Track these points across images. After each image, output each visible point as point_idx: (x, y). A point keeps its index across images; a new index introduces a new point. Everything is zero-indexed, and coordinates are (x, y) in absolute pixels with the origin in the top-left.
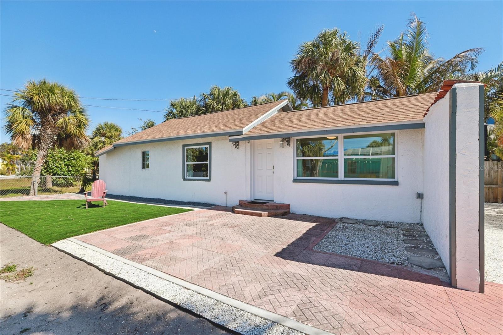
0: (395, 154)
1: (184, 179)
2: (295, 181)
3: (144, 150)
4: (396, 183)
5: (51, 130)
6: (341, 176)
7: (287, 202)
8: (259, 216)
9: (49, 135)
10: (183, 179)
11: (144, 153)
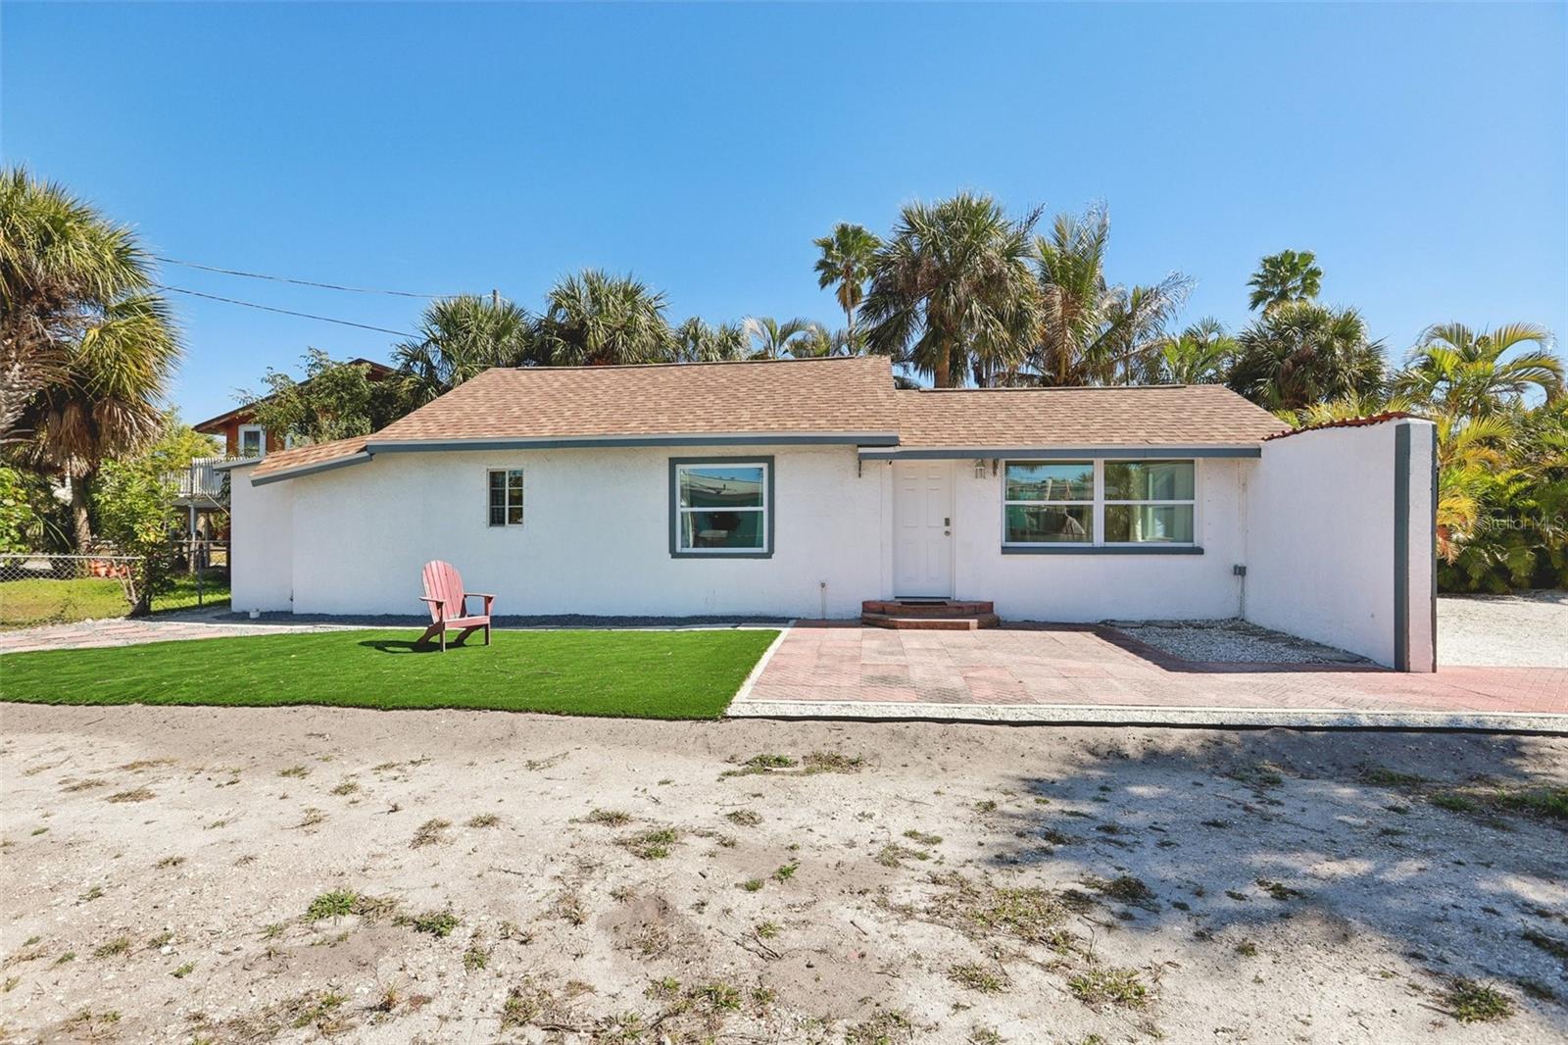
0: (1193, 499)
1: (675, 555)
2: (1005, 550)
3: (497, 467)
4: (1199, 551)
5: (22, 370)
6: (1099, 538)
7: (985, 598)
8: (962, 629)
9: (14, 391)
10: (670, 556)
11: (496, 479)
